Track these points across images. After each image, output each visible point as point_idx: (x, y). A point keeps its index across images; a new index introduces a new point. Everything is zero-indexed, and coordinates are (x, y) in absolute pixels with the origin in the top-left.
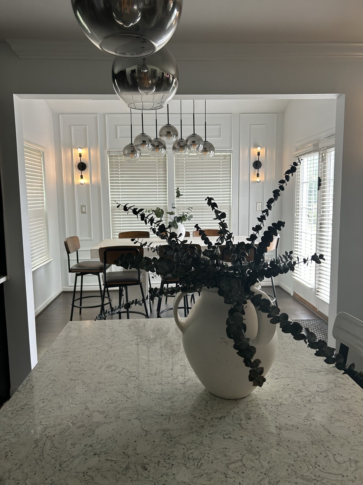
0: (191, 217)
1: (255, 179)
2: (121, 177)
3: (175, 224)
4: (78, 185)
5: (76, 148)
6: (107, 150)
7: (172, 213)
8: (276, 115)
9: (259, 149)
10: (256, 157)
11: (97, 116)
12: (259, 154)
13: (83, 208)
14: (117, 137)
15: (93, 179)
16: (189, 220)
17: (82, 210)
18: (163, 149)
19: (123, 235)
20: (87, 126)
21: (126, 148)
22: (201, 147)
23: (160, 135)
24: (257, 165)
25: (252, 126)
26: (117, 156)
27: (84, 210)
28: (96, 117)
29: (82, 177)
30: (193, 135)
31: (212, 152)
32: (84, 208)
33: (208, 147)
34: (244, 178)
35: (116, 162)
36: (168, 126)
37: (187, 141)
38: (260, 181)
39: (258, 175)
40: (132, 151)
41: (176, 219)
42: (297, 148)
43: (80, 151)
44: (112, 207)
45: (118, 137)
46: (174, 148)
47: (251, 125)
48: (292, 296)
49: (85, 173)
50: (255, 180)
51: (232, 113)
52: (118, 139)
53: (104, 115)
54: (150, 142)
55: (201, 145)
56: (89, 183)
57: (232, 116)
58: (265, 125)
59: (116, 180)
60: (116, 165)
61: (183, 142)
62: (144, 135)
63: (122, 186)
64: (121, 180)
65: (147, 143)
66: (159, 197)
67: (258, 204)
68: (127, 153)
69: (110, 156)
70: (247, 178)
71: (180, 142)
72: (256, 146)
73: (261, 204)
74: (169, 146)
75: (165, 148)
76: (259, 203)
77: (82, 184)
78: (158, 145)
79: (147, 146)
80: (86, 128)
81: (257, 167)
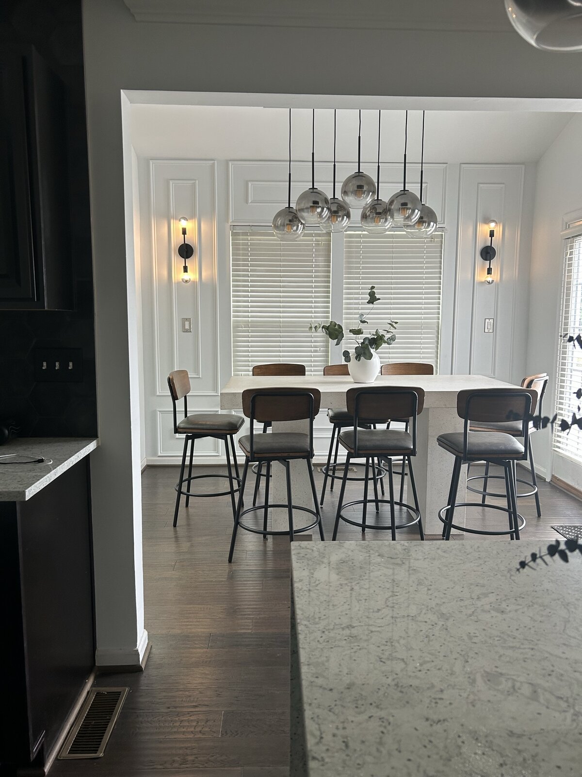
0: (393, 339)
1: (482, 276)
2: (252, 271)
3: (367, 352)
4: (178, 283)
5: (176, 219)
6: (230, 224)
7: (358, 332)
8: (523, 167)
9: (492, 225)
10: (486, 241)
11: (214, 164)
12: (492, 234)
13: (186, 322)
14: (247, 202)
15: (204, 274)
16: (389, 344)
17: (184, 325)
18: (345, 217)
19: (260, 371)
20: (197, 181)
21: (279, 215)
22: (417, 214)
23: (345, 192)
24: (488, 253)
25: (481, 185)
26: (245, 234)
27: (187, 327)
28: (213, 166)
29: (185, 269)
30: (403, 192)
31: (432, 224)
32: (187, 323)
33: (428, 217)
34: (463, 276)
35: (243, 244)
36: (359, 175)
37: (391, 202)
38: (493, 281)
39: (489, 271)
40: (290, 221)
41: (367, 342)
42: (566, 223)
43: (184, 224)
44: (233, 320)
45: (250, 201)
46: (364, 217)
47: (478, 183)
48: (549, 483)
49: (191, 263)
50: (483, 280)
51: (447, 163)
52: (249, 204)
53: (227, 162)
54: (326, 203)
55: (417, 211)
56: (197, 281)
57: (446, 167)
58: (504, 184)
59: (244, 276)
60: (243, 249)
61: (380, 204)
62: (315, 190)
63: (252, 286)
64: (252, 276)
65: (320, 205)
66: (315, 307)
67: (487, 320)
68: (279, 223)
69: (234, 234)
70: (470, 276)
71: (376, 206)
72: (487, 221)
73: (491, 321)
74: (356, 214)
75: (348, 216)
76: (489, 319)
77: (186, 281)
78: (339, 210)
79: (319, 210)
80: (194, 184)
81: (488, 257)
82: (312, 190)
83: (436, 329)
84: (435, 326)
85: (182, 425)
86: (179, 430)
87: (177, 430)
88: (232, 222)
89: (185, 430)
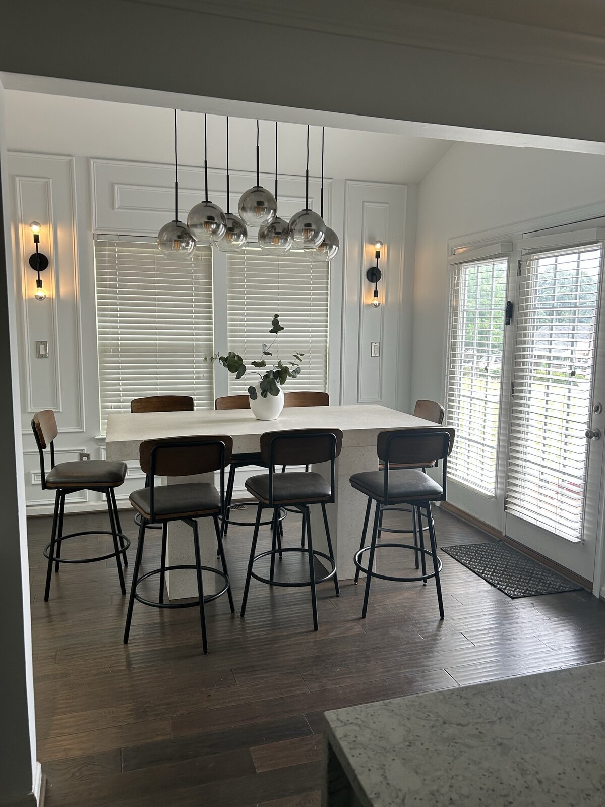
0: (297, 371)
1: (369, 299)
2: (121, 286)
3: (273, 387)
4: (30, 300)
5: (26, 223)
6: (93, 232)
7: (261, 364)
8: (406, 187)
9: (378, 246)
10: (371, 261)
11: (71, 161)
12: (378, 255)
13: (41, 346)
14: (113, 208)
15: (62, 290)
16: (294, 377)
17: (38, 350)
18: (242, 235)
19: (142, 405)
20: (51, 180)
22: (321, 236)
23: (243, 209)
24: (374, 275)
25: (366, 204)
26: (112, 244)
27: (42, 352)
28: (70, 163)
29: (39, 284)
30: (305, 212)
31: (334, 247)
32: (42, 348)
33: (331, 240)
34: (351, 297)
35: (110, 256)
36: (258, 189)
37: (294, 222)
38: (379, 304)
39: (376, 294)
41: (271, 377)
42: (452, 248)
43: (36, 230)
44: (99, 343)
45: (117, 207)
46: (262, 236)
47: (364, 202)
49: (47, 276)
50: (370, 302)
51: (332, 178)
52: (116, 210)
53: (87, 160)
54: (222, 219)
55: (321, 233)
56: (54, 297)
57: (331, 182)
58: (387, 203)
59: (111, 292)
60: (110, 262)
61: (279, 223)
62: (209, 204)
63: (121, 304)
64: (121, 292)
65: (216, 221)
66: (196, 329)
67: (374, 344)
68: (165, 239)
69: (97, 244)
70: (356, 298)
71: (275, 225)
72: (373, 241)
73: (378, 344)
74: (253, 231)
75: (245, 234)
76: (376, 343)
77: (41, 298)
78: (235, 228)
79: (214, 227)
80: (47, 184)
81: (374, 279)
82: (205, 204)
83: (325, 353)
84: (323, 350)
85: (52, 479)
86: (49, 485)
87: (45, 485)
88: (96, 230)
89: (55, 485)
